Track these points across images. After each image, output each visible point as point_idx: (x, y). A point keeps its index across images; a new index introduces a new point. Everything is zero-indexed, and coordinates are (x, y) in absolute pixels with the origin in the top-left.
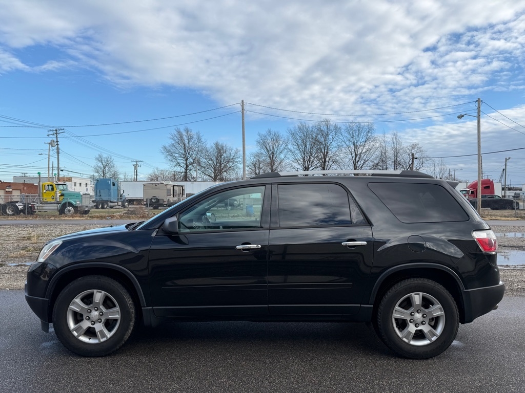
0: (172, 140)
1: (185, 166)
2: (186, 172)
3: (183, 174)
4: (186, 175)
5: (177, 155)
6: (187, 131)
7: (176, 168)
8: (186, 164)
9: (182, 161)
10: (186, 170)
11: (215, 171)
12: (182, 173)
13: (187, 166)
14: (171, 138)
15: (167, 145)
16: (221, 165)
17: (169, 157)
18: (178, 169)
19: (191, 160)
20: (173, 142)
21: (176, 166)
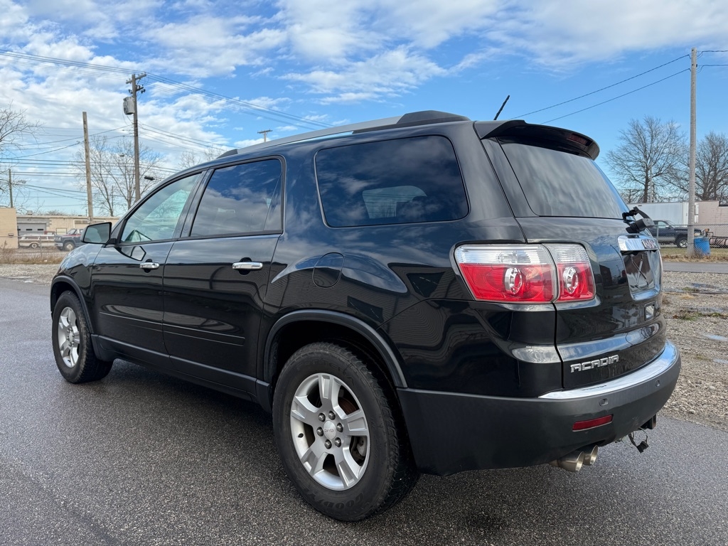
0: (624, 141)
1: (644, 180)
2: (646, 190)
3: (639, 193)
4: (646, 194)
5: (630, 164)
6: (650, 123)
7: (628, 184)
8: (647, 178)
9: (640, 173)
10: (646, 186)
11: (706, 184)
12: (638, 191)
13: (648, 180)
14: (621, 138)
15: (614, 150)
16: (716, 174)
17: (618, 169)
18: (633, 185)
19: (654, 170)
20: (625, 143)
21: (628, 180)
